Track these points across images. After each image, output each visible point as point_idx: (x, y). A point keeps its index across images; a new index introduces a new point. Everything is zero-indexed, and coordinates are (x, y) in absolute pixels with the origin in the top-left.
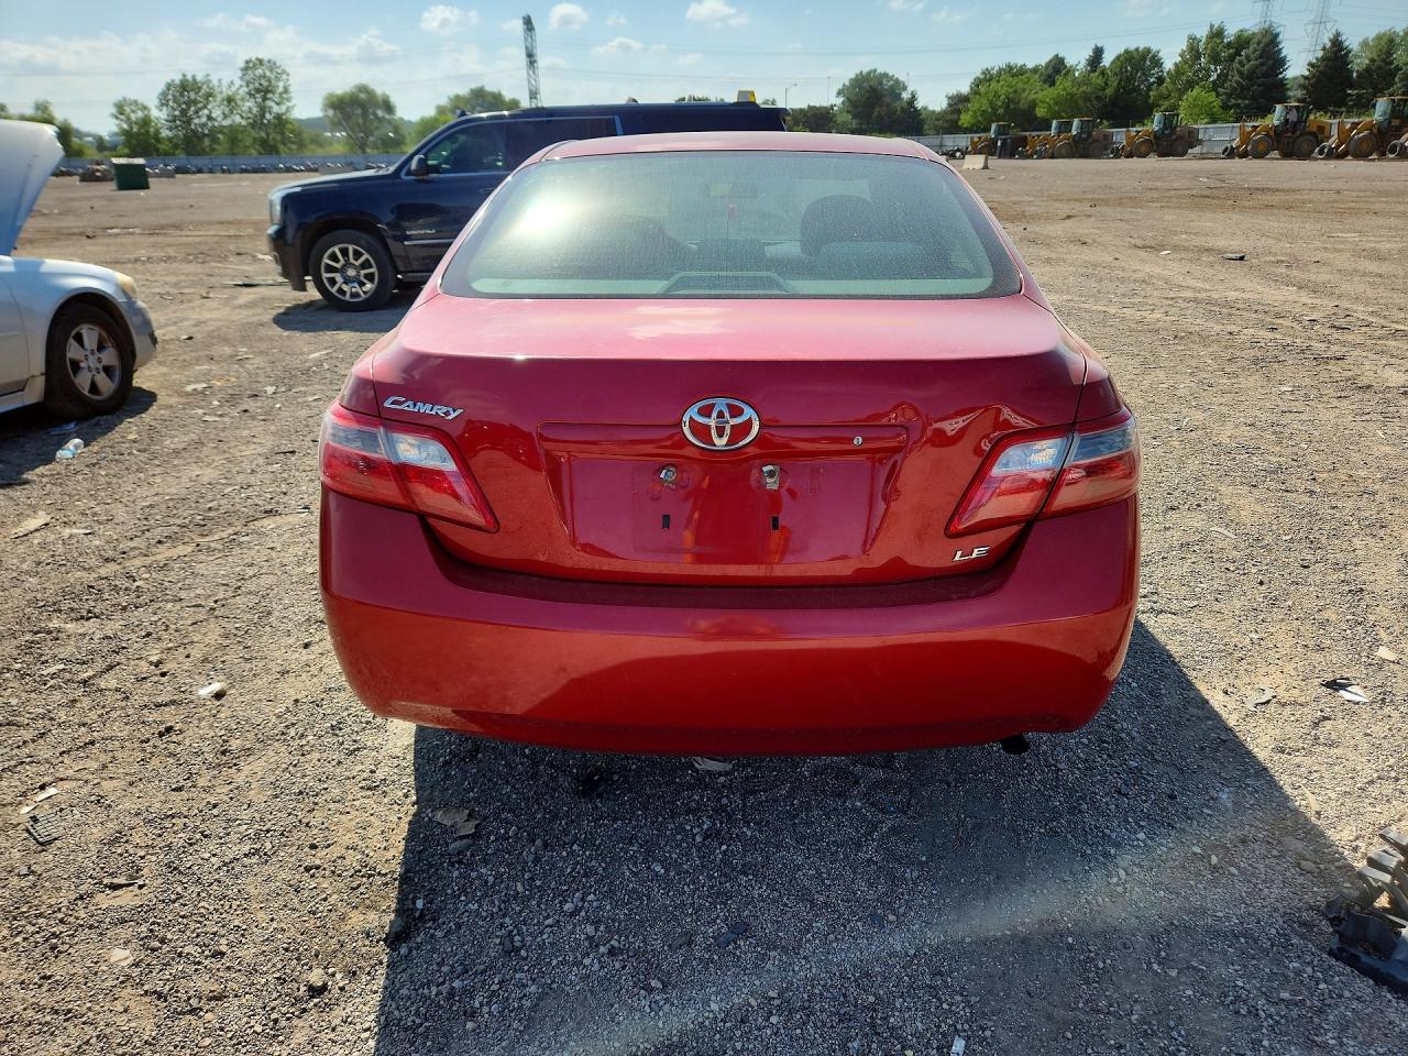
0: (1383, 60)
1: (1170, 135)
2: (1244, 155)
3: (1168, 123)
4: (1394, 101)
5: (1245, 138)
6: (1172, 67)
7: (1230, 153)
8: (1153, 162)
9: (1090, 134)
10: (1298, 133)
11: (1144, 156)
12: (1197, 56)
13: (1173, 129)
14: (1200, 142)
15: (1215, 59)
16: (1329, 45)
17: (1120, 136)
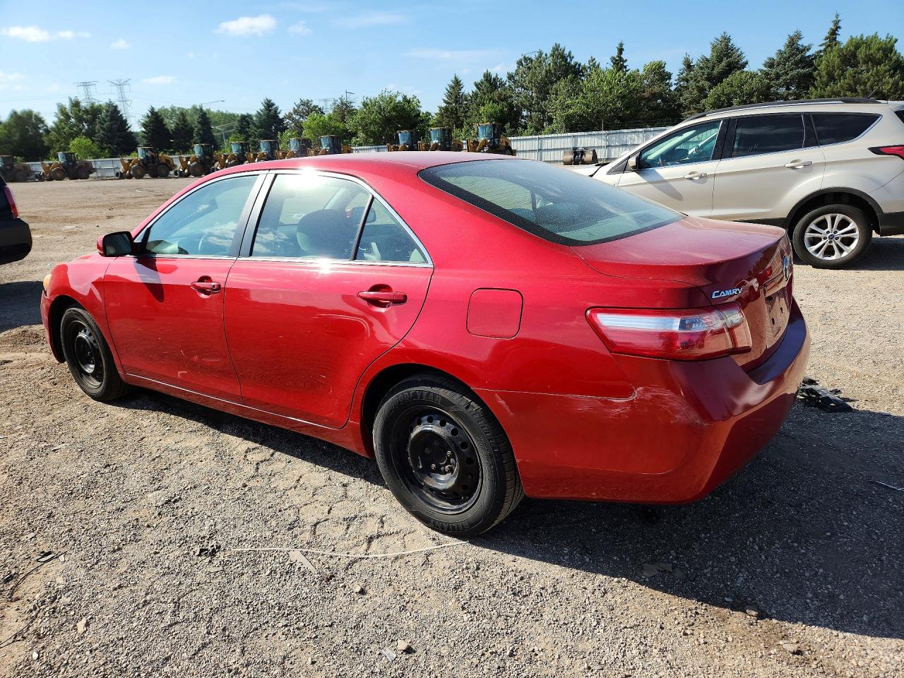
0: (183, 124)
1: (73, 166)
2: (130, 177)
3: (69, 157)
4: (202, 146)
5: (127, 167)
6: (54, 125)
7: (121, 176)
8: (67, 183)
9: (12, 166)
10: (156, 164)
11: (61, 179)
12: (68, 117)
13: (74, 162)
14: (95, 170)
15: (80, 120)
16: (150, 114)
17: (38, 167)
